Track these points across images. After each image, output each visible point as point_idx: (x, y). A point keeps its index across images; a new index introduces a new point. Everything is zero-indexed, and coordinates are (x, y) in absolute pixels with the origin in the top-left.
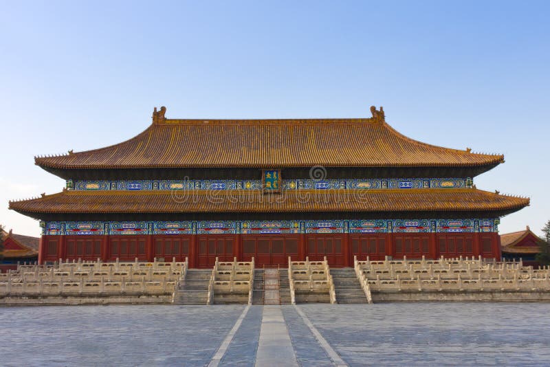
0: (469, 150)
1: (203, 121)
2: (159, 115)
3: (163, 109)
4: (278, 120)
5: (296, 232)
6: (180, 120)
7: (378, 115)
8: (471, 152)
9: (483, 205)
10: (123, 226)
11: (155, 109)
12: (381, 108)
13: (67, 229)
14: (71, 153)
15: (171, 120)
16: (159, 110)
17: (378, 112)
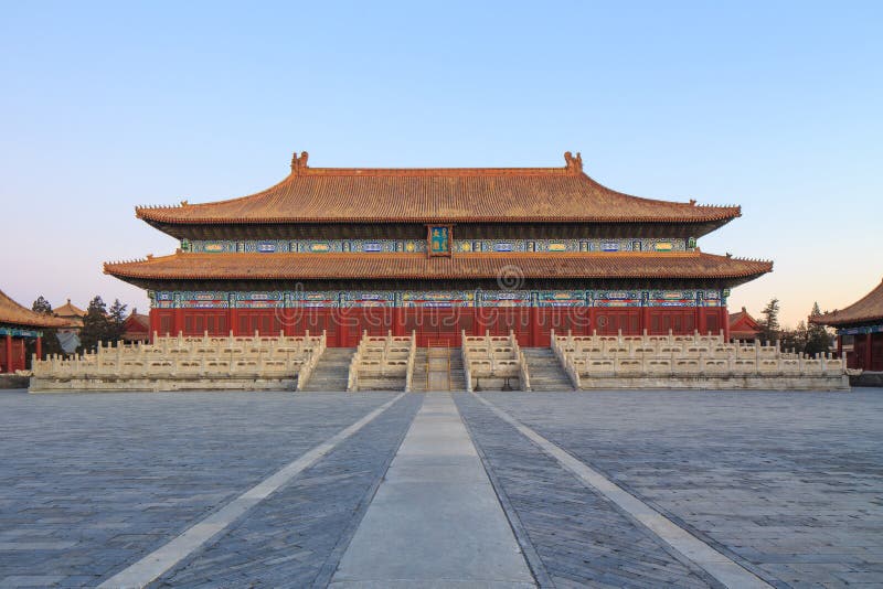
0: (693, 202)
1: (355, 170)
2: (299, 162)
3: (305, 155)
4: (449, 170)
5: (471, 305)
6: (326, 170)
7: (574, 162)
8: (696, 205)
9: (711, 272)
10: (253, 296)
11: (295, 155)
12: (579, 155)
13: (181, 301)
14: (184, 204)
15: (314, 169)
16: (299, 156)
17: (573, 159)
